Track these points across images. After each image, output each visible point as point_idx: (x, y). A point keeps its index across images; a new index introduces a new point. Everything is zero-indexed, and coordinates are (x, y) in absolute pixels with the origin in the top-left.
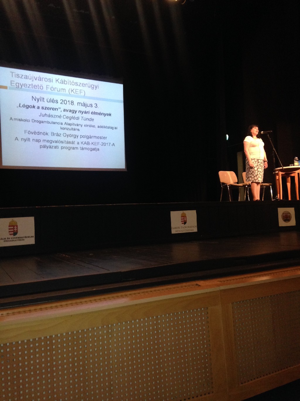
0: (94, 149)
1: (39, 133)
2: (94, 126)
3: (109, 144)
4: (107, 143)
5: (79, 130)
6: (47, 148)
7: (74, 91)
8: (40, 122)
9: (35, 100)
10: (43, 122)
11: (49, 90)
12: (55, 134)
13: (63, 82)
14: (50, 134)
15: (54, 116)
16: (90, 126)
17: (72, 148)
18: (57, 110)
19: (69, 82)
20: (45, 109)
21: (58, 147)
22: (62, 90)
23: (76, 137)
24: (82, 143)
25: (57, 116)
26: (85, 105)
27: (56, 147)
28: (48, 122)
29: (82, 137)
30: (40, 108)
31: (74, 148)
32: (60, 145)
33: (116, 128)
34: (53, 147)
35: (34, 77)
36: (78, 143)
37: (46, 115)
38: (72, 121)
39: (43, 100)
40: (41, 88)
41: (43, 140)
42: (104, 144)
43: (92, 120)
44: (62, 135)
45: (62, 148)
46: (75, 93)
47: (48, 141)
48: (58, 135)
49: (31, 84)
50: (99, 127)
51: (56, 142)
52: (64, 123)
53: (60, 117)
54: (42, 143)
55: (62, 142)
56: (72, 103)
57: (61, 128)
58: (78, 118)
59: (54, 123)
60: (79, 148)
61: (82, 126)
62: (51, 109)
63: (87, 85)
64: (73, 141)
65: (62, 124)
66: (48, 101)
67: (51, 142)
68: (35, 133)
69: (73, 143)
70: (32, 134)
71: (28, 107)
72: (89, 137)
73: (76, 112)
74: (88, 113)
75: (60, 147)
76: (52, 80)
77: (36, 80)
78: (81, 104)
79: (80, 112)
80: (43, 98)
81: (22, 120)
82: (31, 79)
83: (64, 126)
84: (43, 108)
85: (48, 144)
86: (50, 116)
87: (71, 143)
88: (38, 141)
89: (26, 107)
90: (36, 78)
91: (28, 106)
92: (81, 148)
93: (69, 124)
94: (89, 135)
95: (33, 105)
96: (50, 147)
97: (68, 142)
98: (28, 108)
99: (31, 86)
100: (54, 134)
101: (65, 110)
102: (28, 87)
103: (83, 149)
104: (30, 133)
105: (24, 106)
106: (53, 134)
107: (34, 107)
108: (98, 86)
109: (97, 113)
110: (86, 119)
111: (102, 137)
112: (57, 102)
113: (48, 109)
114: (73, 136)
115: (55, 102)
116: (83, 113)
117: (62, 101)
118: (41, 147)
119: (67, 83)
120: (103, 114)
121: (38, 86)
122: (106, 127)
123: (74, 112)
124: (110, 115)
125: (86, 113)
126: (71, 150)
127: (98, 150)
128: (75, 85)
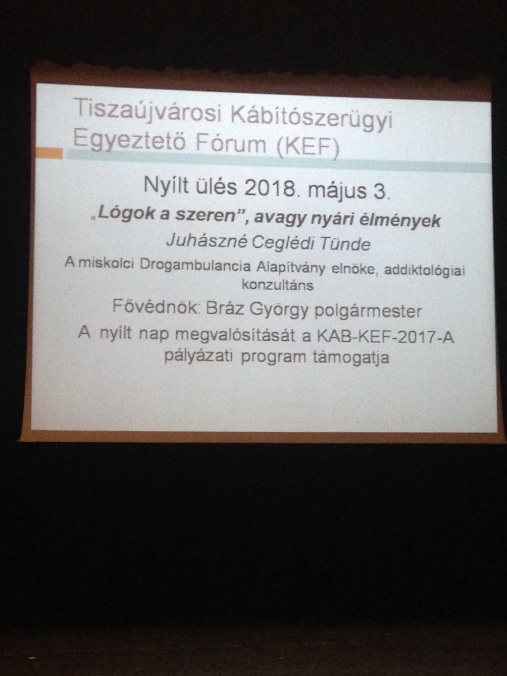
0: (368, 359)
1: (163, 307)
2: (370, 270)
3: (428, 336)
4: (422, 333)
5: (310, 287)
6: (192, 359)
7: (299, 145)
8: (169, 267)
9: (156, 190)
10: (178, 266)
11: (206, 149)
12: (221, 306)
13: (256, 117)
14: (201, 309)
15: (218, 242)
16: (358, 269)
17: (282, 357)
18: (233, 220)
19: (280, 115)
20: (189, 219)
21: (229, 355)
22: (253, 145)
23: (299, 312)
24: (321, 335)
25: (232, 241)
26: (334, 192)
27: (222, 357)
28: (198, 266)
29: (322, 311)
30: (173, 215)
31: (289, 358)
32: (238, 347)
33: (458, 272)
34: (213, 357)
35: (154, 111)
36: (307, 338)
37: (192, 240)
38: (289, 256)
39: (183, 185)
40: (179, 143)
41: (177, 332)
42: (407, 337)
43: (364, 245)
44: (246, 310)
45: (246, 358)
46: (301, 151)
47: (194, 335)
48: (232, 310)
49: (144, 134)
50: (389, 271)
51: (224, 336)
52: (254, 267)
53: (241, 242)
54: (173, 344)
55: (246, 336)
56: (290, 186)
57: (244, 285)
58: (309, 243)
59: (219, 267)
60: (310, 357)
61: (322, 271)
62: (212, 216)
63: (346, 119)
64: (289, 331)
65: (248, 268)
66: (202, 189)
67: (206, 336)
68: (149, 307)
69: (287, 336)
70: (140, 310)
71: (128, 215)
72: (350, 311)
73: (301, 222)
74: (348, 220)
75: (237, 358)
76: (216, 113)
77: (161, 117)
78: (320, 189)
79: (317, 219)
80: (183, 180)
81: (106, 263)
82: (144, 116)
83: (254, 276)
84: (181, 215)
85: (194, 346)
86: (204, 242)
87: (280, 336)
88: (157, 335)
89: (124, 217)
90: (161, 113)
91: (131, 211)
92: (318, 357)
93: (275, 268)
94: (350, 305)
95: (149, 208)
96: (202, 357)
97: (270, 336)
98: (129, 217)
99: (143, 140)
100: (218, 307)
101: (259, 218)
102: (134, 146)
103: (323, 358)
104: (131, 306)
105: (116, 213)
106: (213, 308)
107: (150, 214)
108: (388, 120)
109: (385, 220)
110: (339, 246)
111: (400, 311)
112: (233, 191)
113: (201, 216)
114: (288, 309)
115: (227, 189)
116: (331, 222)
117: (251, 184)
118: (169, 356)
119: (271, 119)
120: (406, 221)
121: (168, 137)
122: (418, 270)
123: (293, 222)
124: (436, 221)
125: (339, 223)
126: (281, 363)
127: (386, 359)
128: (301, 122)
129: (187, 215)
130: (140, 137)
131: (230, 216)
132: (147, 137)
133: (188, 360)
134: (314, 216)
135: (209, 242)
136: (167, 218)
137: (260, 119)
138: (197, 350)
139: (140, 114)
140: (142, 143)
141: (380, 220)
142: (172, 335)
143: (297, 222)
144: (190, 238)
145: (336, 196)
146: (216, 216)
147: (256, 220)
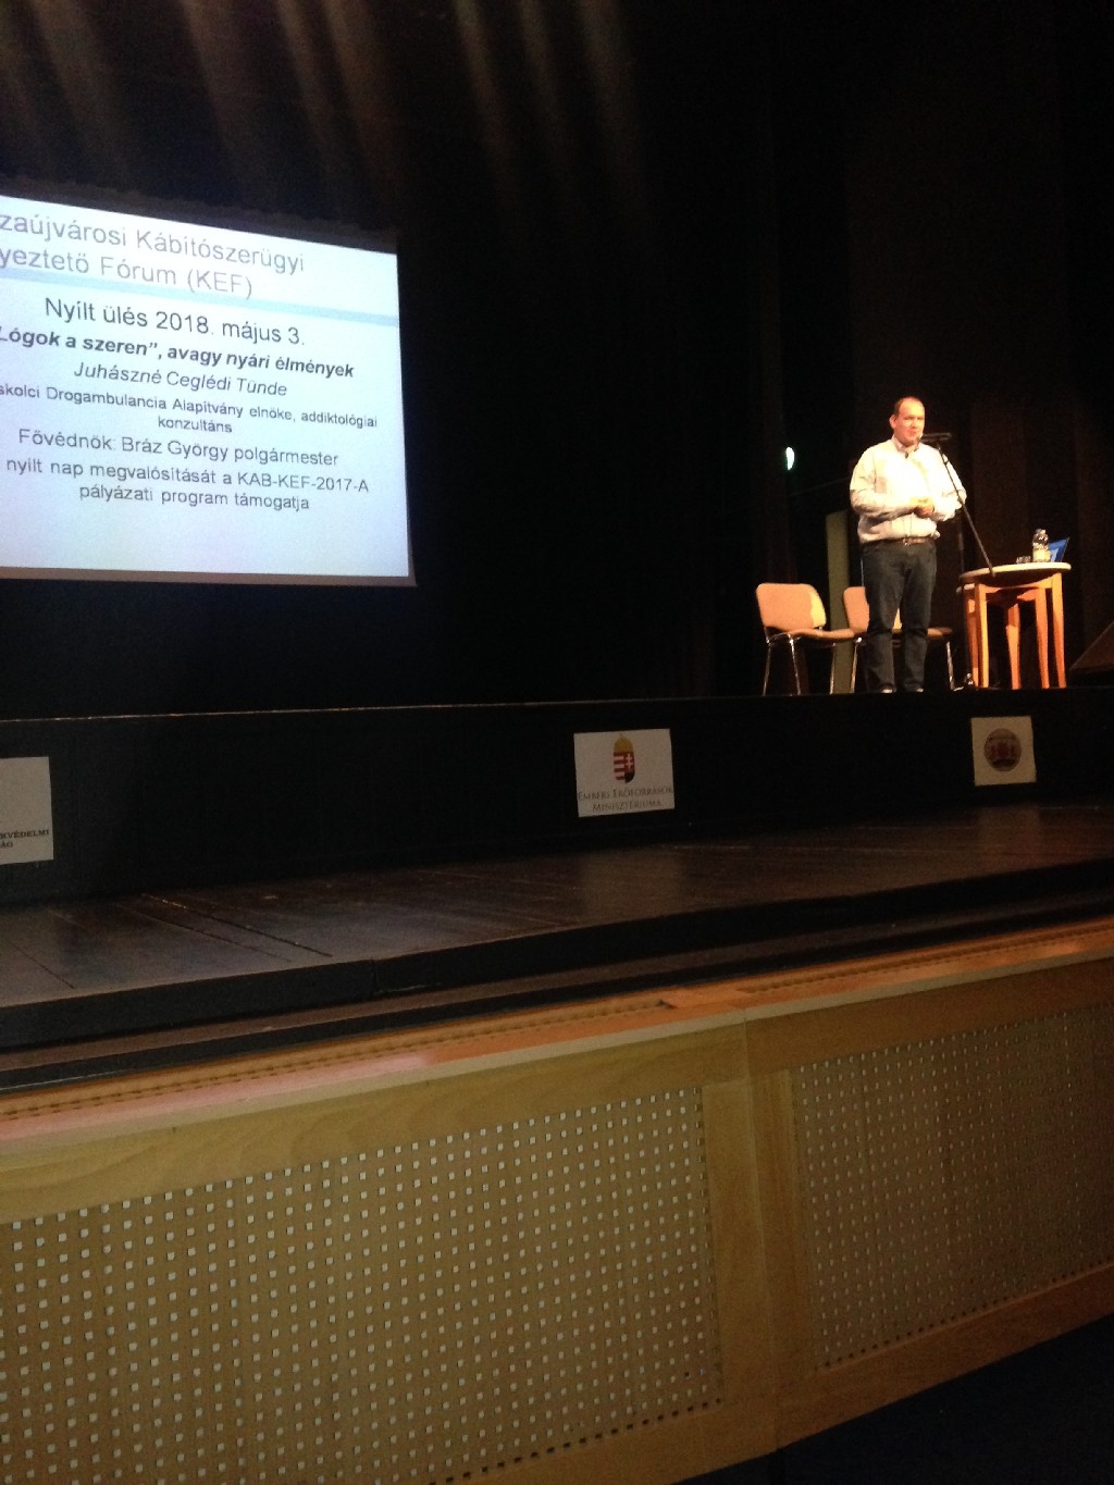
0: (289, 503)
1: (76, 441)
2: (287, 416)
3: (344, 484)
4: (339, 481)
5: (229, 429)
6: (109, 496)
7: (210, 279)
8: (79, 398)
9: (60, 314)
10: (89, 398)
11: (111, 274)
12: (137, 443)
13: (164, 245)
14: (116, 444)
15: (131, 375)
16: (275, 414)
17: (203, 498)
18: (145, 353)
19: (190, 246)
20: (97, 348)
21: (148, 494)
22: (162, 274)
23: (217, 454)
24: (241, 478)
25: (146, 377)
26: (249, 333)
27: (140, 495)
28: (109, 399)
29: (240, 454)
30: (80, 343)
31: (210, 500)
32: (158, 486)
33: (372, 423)
34: (132, 495)
35: (52, 226)
36: (228, 480)
37: (102, 372)
38: (205, 395)
39: (88, 311)
40: (82, 266)
41: (92, 468)
42: (327, 484)
43: (279, 390)
44: (163, 448)
45: (166, 497)
46: (212, 285)
47: (110, 472)
48: (148, 448)
49: (42, 252)
50: (305, 417)
51: (143, 475)
52: (170, 404)
53: (155, 377)
54: (88, 480)
55: (165, 475)
56: (203, 323)
57: (161, 422)
58: (225, 384)
59: (133, 403)
60: (232, 499)
61: (240, 414)
62: (122, 347)
63: (258, 257)
64: (209, 472)
65: (163, 405)
66: (110, 317)
67: (124, 473)
68: (59, 439)
69: (207, 477)
70: (50, 444)
71: (30, 340)
72: (269, 455)
73: (216, 362)
74: (264, 363)
75: (157, 497)
76: (120, 237)
77: (60, 235)
78: (234, 329)
79: (232, 359)
80: (88, 306)
81: (9, 390)
82: (41, 232)
83: (170, 413)
84: (88, 344)
85: (111, 483)
86: (114, 375)
87: (200, 477)
88: (72, 470)
89: (25, 340)
90: (60, 230)
91: (33, 335)
92: (239, 500)
93: (191, 408)
94: (269, 450)
95: (52, 334)
96: (119, 494)
97: (189, 477)
98: (31, 342)
99: (42, 259)
100: (134, 443)
101: (173, 353)
102: (31, 264)
103: (245, 501)
104: (40, 438)
105: (14, 336)
106: (129, 444)
107: (54, 340)
108: (299, 262)
109: (300, 366)
110: (256, 389)
111: (318, 458)
112: (143, 323)
113: (111, 346)
114: (208, 450)
115: (136, 320)
116: (246, 365)
117: (162, 317)
118: (85, 492)
119: (180, 249)
120: (320, 369)
121: (69, 258)
122: (333, 419)
123: (208, 361)
124: (349, 371)
125: (255, 365)
126: (202, 506)
127: (306, 505)
128: (211, 255)
129: (95, 344)
130: (38, 255)
131: (142, 349)
132: (46, 255)
133: (106, 497)
134: (229, 356)
135: (120, 375)
136: (74, 346)
137: (168, 248)
138: (114, 487)
139: (37, 229)
140: (41, 261)
141: (295, 366)
142: (87, 470)
143: (212, 361)
144: (99, 370)
145: (251, 336)
146: (126, 348)
147: (169, 355)
